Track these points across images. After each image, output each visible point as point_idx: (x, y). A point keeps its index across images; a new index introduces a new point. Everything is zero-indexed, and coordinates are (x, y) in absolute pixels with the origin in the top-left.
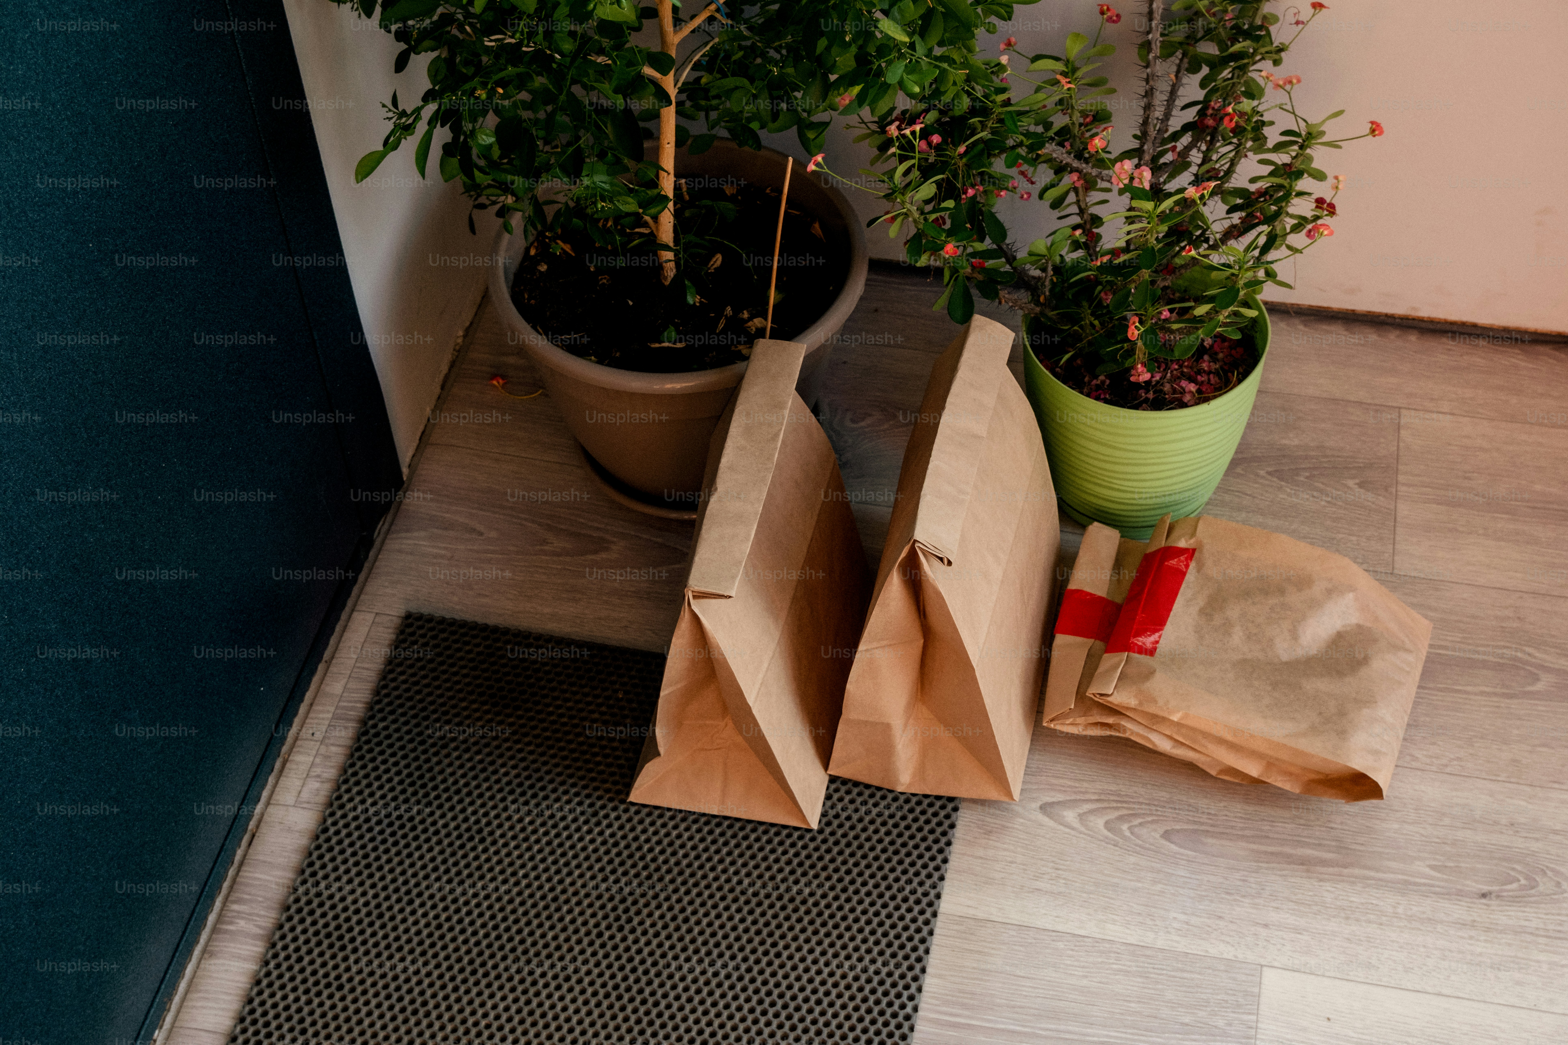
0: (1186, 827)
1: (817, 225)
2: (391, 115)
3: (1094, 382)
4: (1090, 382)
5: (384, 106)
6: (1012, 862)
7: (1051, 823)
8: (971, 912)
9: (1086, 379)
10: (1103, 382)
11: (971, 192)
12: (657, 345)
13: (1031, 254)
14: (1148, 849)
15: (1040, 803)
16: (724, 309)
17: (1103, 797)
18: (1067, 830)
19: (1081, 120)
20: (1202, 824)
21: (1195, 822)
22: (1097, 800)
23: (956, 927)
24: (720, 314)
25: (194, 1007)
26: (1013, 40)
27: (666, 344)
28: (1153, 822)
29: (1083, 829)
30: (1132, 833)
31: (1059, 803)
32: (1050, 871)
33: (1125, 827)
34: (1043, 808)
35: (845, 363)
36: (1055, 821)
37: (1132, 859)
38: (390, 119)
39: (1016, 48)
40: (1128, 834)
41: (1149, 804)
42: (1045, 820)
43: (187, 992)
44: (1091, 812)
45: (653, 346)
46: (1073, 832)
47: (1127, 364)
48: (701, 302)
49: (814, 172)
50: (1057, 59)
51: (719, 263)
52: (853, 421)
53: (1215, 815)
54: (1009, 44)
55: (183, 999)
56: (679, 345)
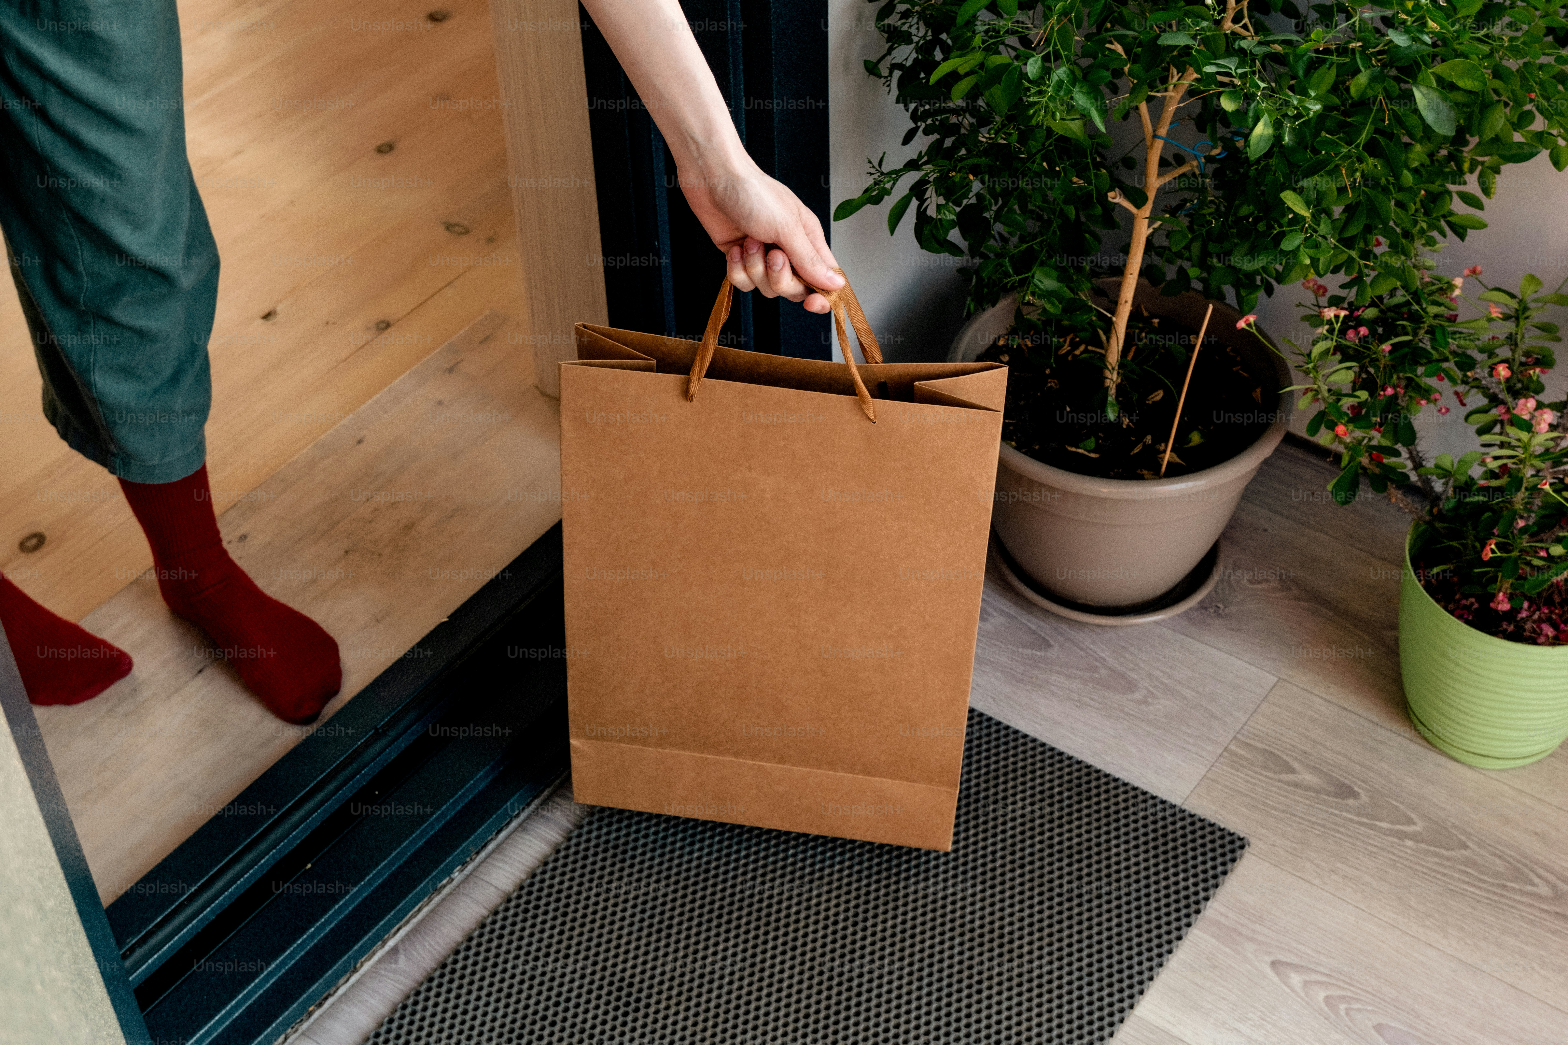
0: (1402, 1027)
1: (1258, 390)
2: (873, 171)
3: (1464, 602)
4: (1460, 600)
5: (870, 162)
6: (1223, 998)
7: (1276, 979)
8: (1168, 1027)
9: (1457, 597)
10: (1472, 604)
11: (1390, 391)
12: (1074, 449)
13: (1437, 466)
14: (1356, 1033)
15: (1273, 958)
16: (1145, 436)
17: (1334, 974)
18: (1287, 990)
19: (1524, 359)
20: (1417, 1029)
21: (1410, 1026)
22: (1327, 975)
23: (1149, 1035)
24: (1140, 439)
25: (495, 866)
26: (1479, 268)
27: (1081, 451)
28: (1372, 1012)
29: (1303, 995)
30: (1347, 1014)
31: (1290, 965)
32: (1255, 1018)
33: (1343, 1007)
34: (1274, 964)
35: (1265, 530)
36: (1280, 979)
37: (1337, 1036)
38: (871, 174)
39: (1480, 277)
40: (1343, 1013)
41: (1373, 995)
42: (1271, 974)
43: (493, 851)
44: (1317, 982)
45: (1070, 449)
46: (1292, 994)
47: (1490, 589)
48: (1128, 425)
49: (1243, 329)
50: (1513, 296)
51: (1158, 398)
52: (1249, 581)
53: (1433, 1026)
54: (1474, 272)
55: (488, 856)
56: (1093, 455)
